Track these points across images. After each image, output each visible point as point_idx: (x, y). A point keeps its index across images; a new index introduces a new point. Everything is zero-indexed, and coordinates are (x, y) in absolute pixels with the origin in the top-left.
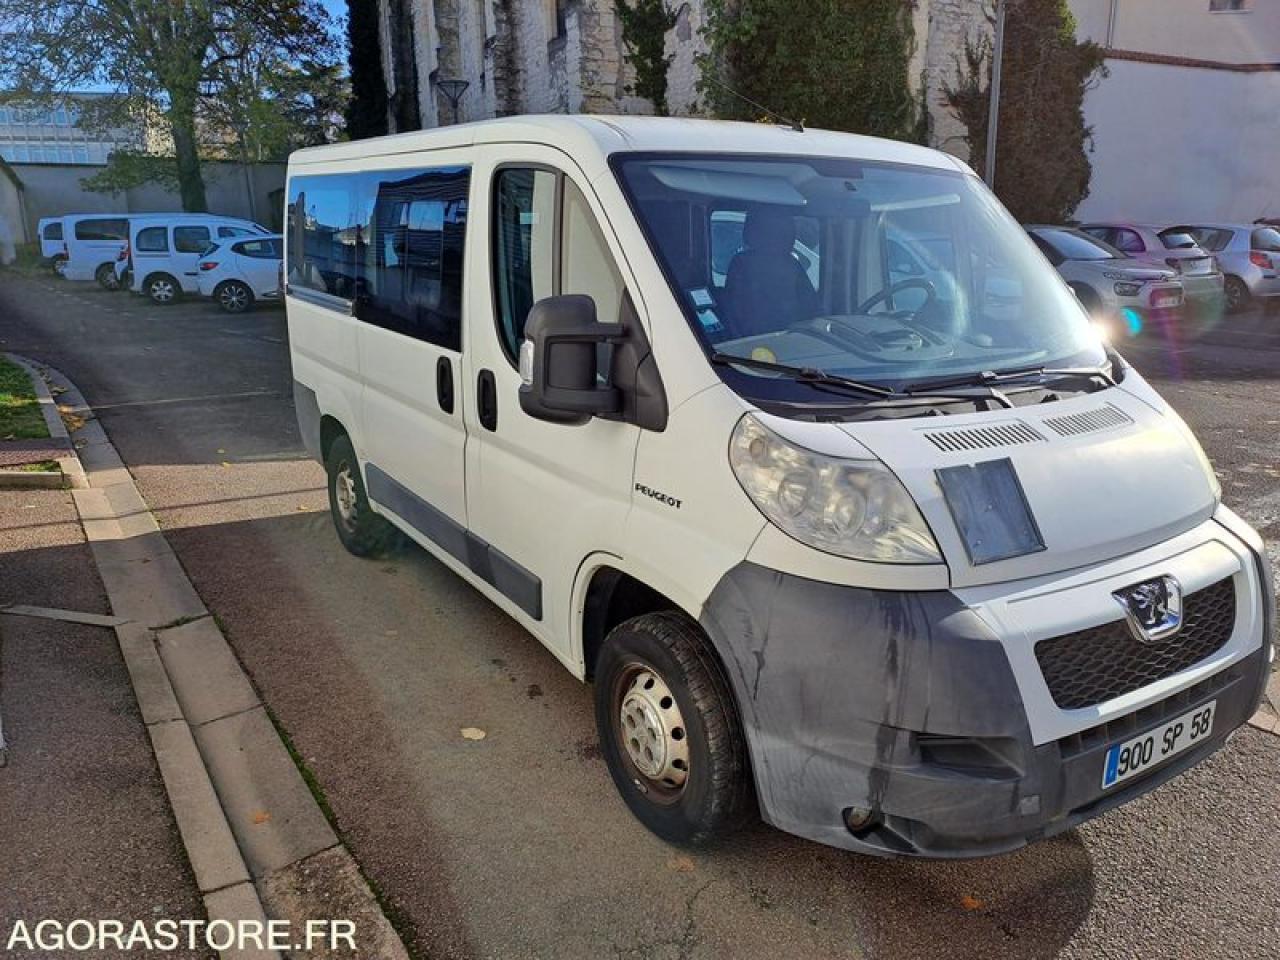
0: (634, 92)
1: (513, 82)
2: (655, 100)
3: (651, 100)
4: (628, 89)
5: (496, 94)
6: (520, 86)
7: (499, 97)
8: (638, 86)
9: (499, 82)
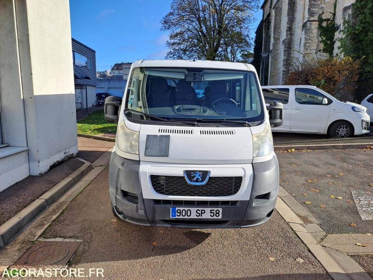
0: (322, 51)
1: (290, 51)
2: (329, 53)
3: (328, 53)
4: (320, 51)
5: (284, 54)
6: (292, 52)
7: (285, 55)
8: (323, 49)
9: (285, 51)
